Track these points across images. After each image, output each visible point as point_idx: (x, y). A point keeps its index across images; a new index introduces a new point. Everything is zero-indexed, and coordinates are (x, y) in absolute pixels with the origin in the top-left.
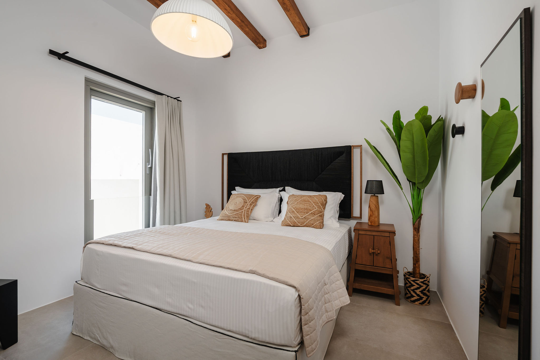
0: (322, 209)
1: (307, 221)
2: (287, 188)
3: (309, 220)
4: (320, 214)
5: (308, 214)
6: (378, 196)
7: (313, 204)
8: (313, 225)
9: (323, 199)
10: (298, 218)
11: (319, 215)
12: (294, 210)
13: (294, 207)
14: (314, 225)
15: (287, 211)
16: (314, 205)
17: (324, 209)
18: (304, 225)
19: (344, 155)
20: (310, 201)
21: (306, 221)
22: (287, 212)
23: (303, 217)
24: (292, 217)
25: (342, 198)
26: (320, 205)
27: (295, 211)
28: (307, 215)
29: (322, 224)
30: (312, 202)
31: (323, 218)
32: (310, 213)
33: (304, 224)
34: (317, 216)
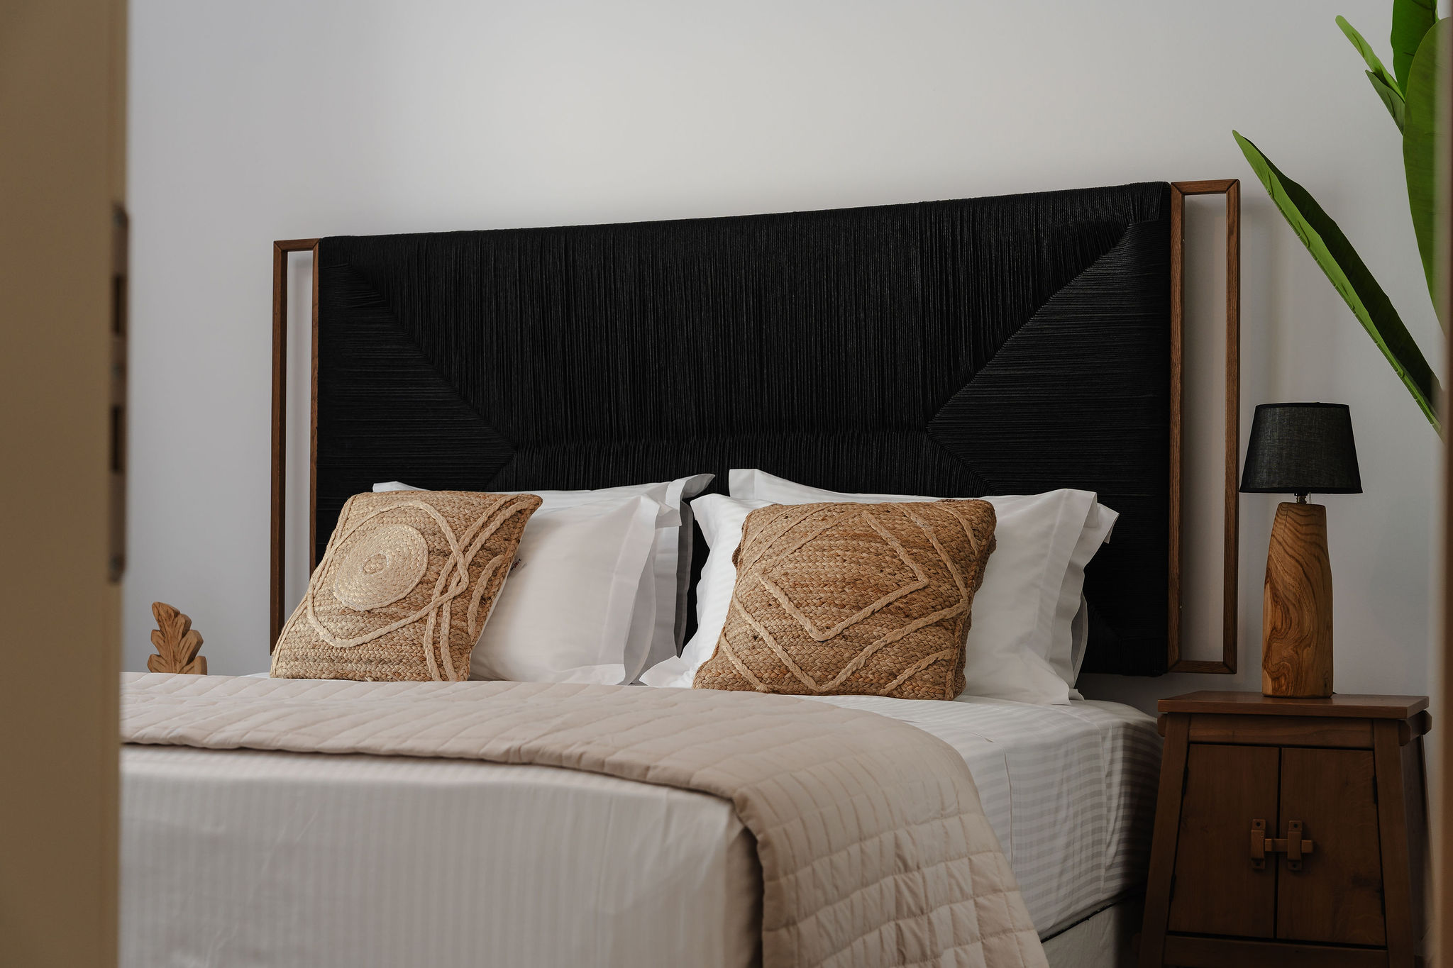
0: (960, 583)
1: (860, 658)
2: (736, 477)
3: (868, 650)
4: (946, 613)
5: (867, 611)
6: (1321, 510)
7: (901, 552)
8: (895, 683)
9: (965, 523)
10: (799, 635)
11: (934, 617)
12: (776, 593)
13: (777, 573)
14: (901, 678)
15: (732, 606)
16: (908, 561)
17: (975, 582)
18: (837, 681)
19: (1126, 244)
20: (884, 534)
21: (850, 658)
22: (732, 612)
23: (830, 633)
24: (763, 634)
25: (1102, 533)
26: (944, 557)
27: (783, 600)
28: (858, 616)
29: (950, 676)
30: (895, 544)
31: (964, 638)
32: (877, 605)
33: (842, 677)
34: (920, 623)
